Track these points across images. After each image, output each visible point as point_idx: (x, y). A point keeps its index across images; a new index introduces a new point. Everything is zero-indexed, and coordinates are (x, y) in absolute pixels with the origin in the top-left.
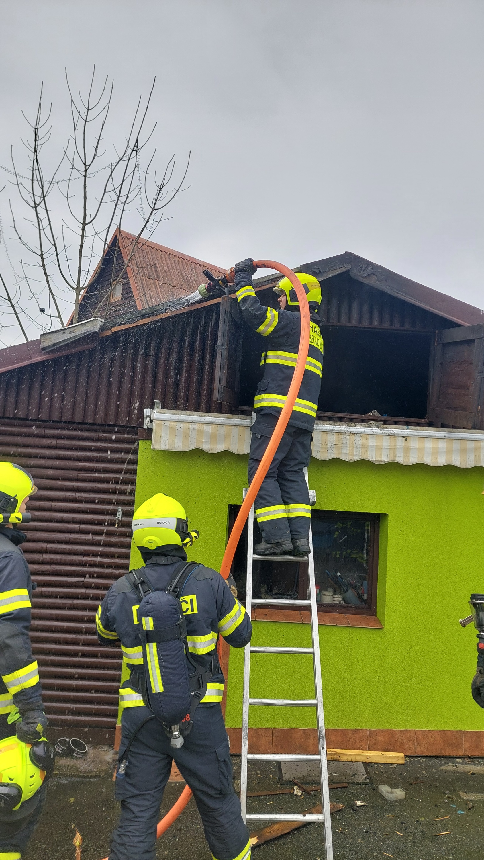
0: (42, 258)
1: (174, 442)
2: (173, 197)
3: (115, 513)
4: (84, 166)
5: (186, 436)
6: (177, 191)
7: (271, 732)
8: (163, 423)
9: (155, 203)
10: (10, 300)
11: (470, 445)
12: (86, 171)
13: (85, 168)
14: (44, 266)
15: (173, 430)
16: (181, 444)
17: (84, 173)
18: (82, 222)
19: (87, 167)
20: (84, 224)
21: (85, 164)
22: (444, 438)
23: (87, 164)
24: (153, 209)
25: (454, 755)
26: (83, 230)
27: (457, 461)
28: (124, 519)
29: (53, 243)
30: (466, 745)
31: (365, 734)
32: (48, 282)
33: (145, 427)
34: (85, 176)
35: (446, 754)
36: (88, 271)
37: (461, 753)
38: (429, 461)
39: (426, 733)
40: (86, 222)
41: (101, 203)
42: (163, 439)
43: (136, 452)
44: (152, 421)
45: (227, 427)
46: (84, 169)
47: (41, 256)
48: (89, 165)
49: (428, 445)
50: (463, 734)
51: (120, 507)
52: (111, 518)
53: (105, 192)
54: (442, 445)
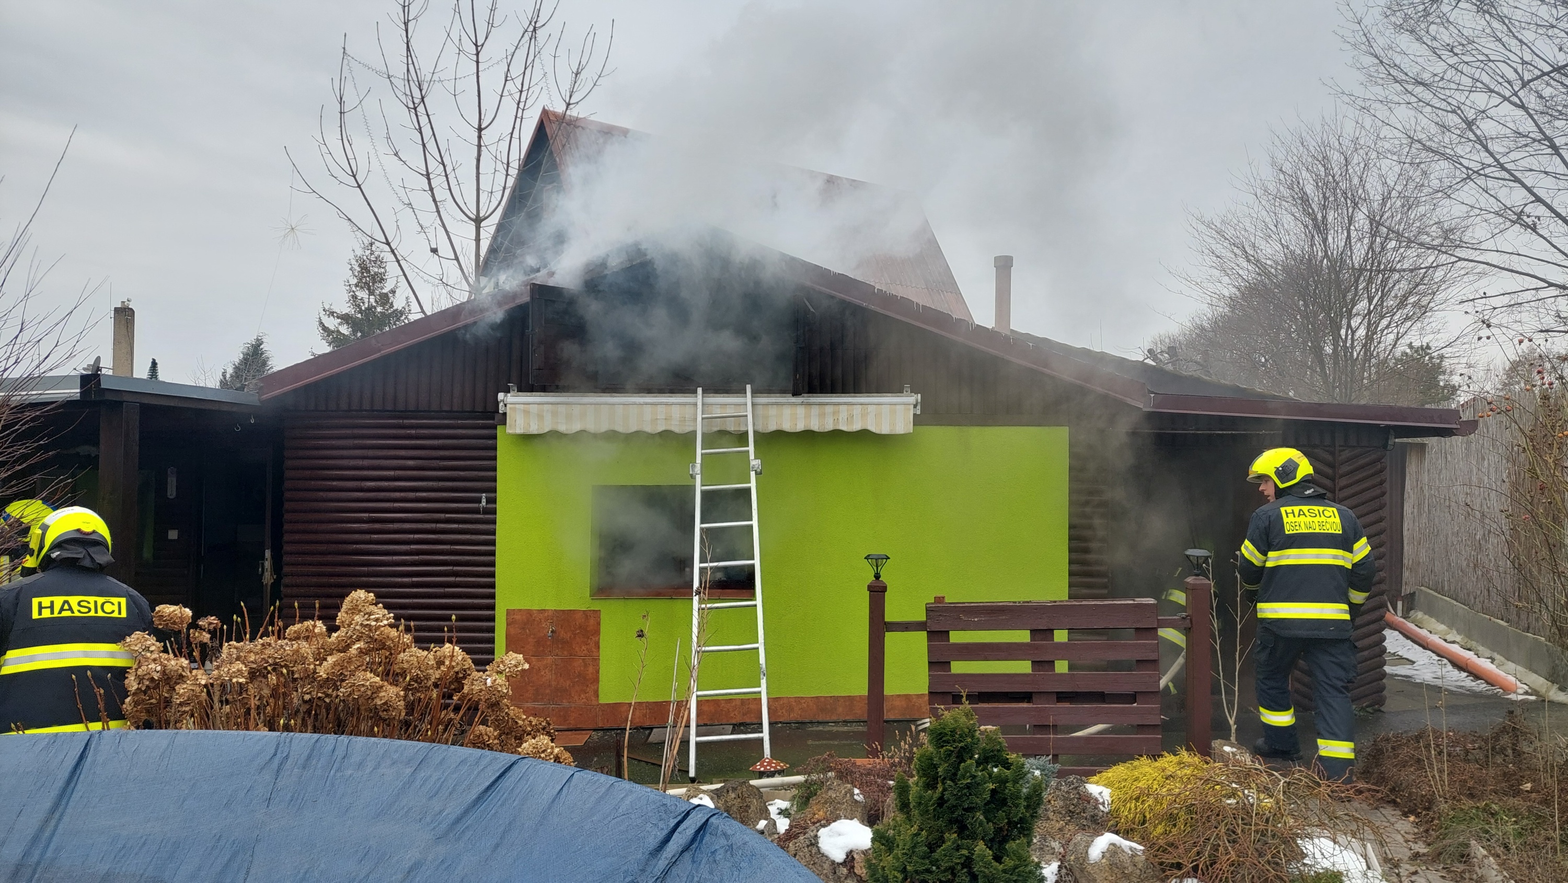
0: (429, 179)
1: (529, 424)
2: (595, 85)
3: (479, 501)
4: (474, 47)
5: (540, 417)
6: (600, 76)
7: (644, 705)
8: (517, 406)
9: (571, 97)
10: (388, 244)
11: (829, 409)
12: (477, 54)
13: (477, 49)
14: (431, 189)
15: (527, 413)
16: (536, 427)
17: (475, 58)
18: (477, 127)
19: (479, 48)
20: (480, 129)
21: (476, 45)
22: (802, 403)
23: (479, 44)
24: (568, 104)
25: (828, 719)
26: (480, 137)
27: (815, 426)
28: (490, 506)
29: (440, 161)
30: (840, 710)
31: (738, 703)
32: (438, 211)
33: (500, 412)
34: (478, 62)
35: (820, 720)
36: (492, 192)
37: (834, 718)
38: (787, 427)
39: (798, 700)
40: (483, 126)
41: (502, 96)
42: (518, 422)
43: (495, 437)
44: (505, 405)
45: (582, 406)
46: (475, 52)
47: (428, 176)
48: (482, 45)
49: (787, 411)
50: (836, 699)
51: (484, 494)
52: (476, 505)
53: (506, 80)
54: (801, 410)
